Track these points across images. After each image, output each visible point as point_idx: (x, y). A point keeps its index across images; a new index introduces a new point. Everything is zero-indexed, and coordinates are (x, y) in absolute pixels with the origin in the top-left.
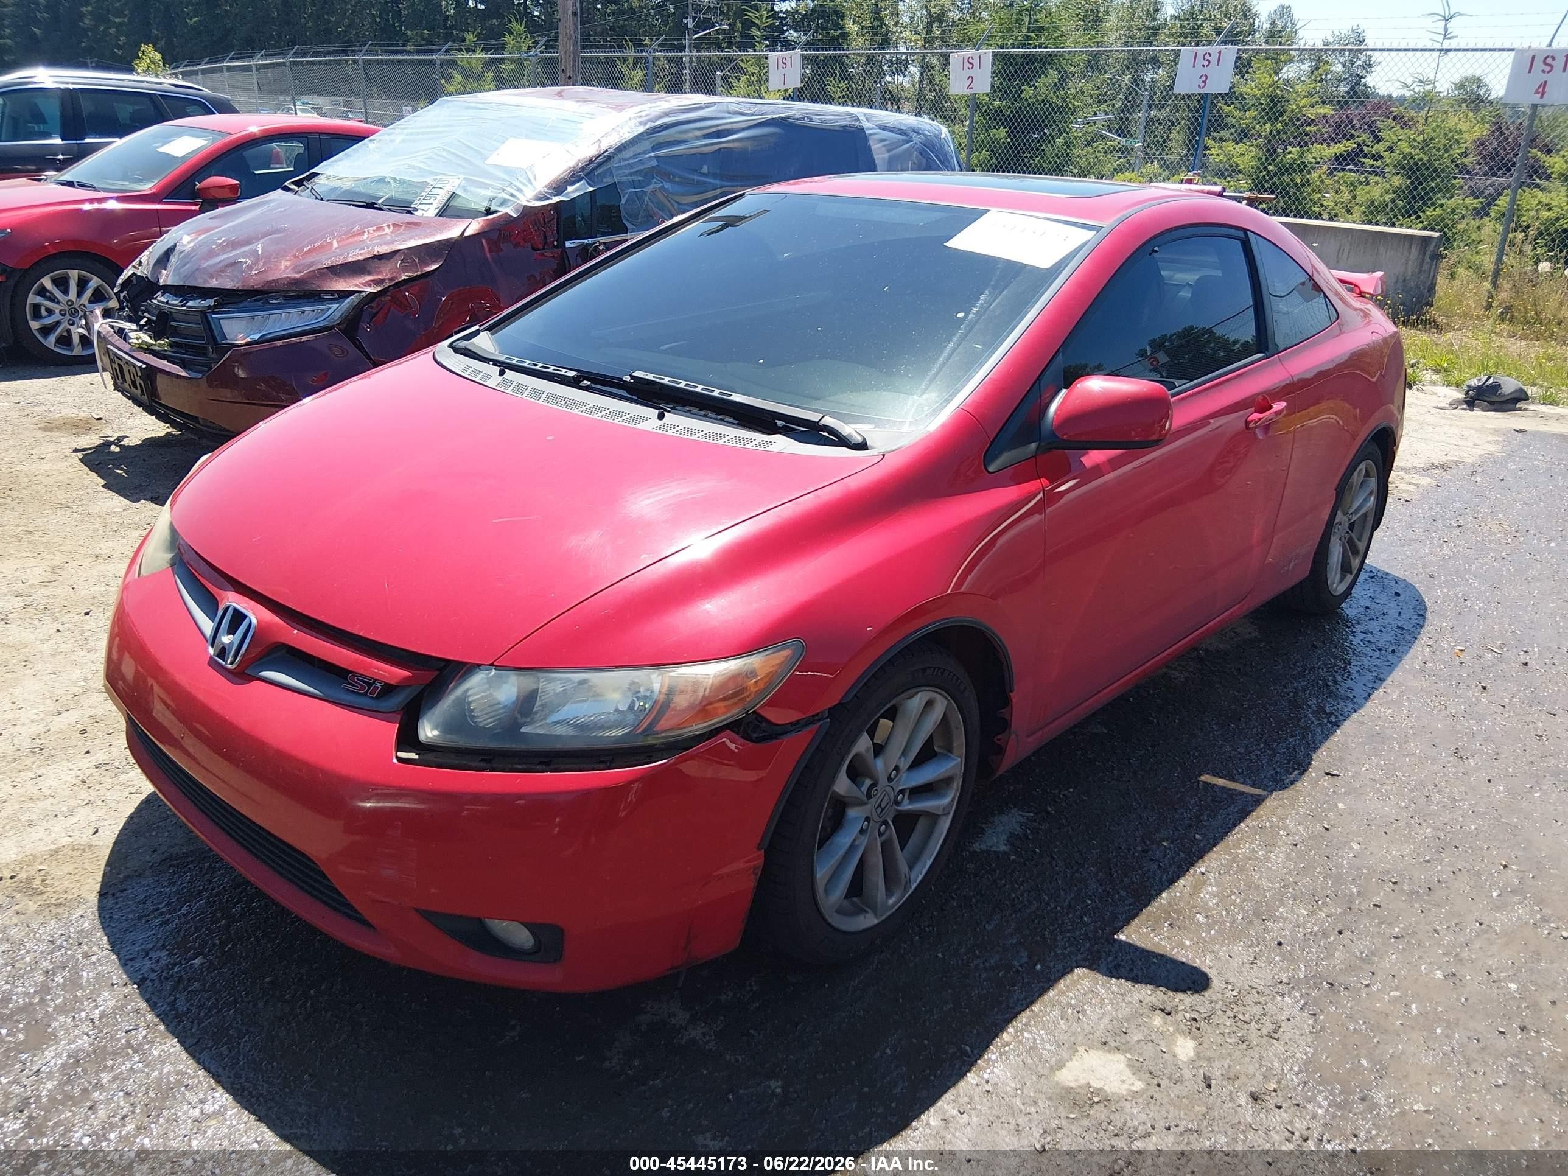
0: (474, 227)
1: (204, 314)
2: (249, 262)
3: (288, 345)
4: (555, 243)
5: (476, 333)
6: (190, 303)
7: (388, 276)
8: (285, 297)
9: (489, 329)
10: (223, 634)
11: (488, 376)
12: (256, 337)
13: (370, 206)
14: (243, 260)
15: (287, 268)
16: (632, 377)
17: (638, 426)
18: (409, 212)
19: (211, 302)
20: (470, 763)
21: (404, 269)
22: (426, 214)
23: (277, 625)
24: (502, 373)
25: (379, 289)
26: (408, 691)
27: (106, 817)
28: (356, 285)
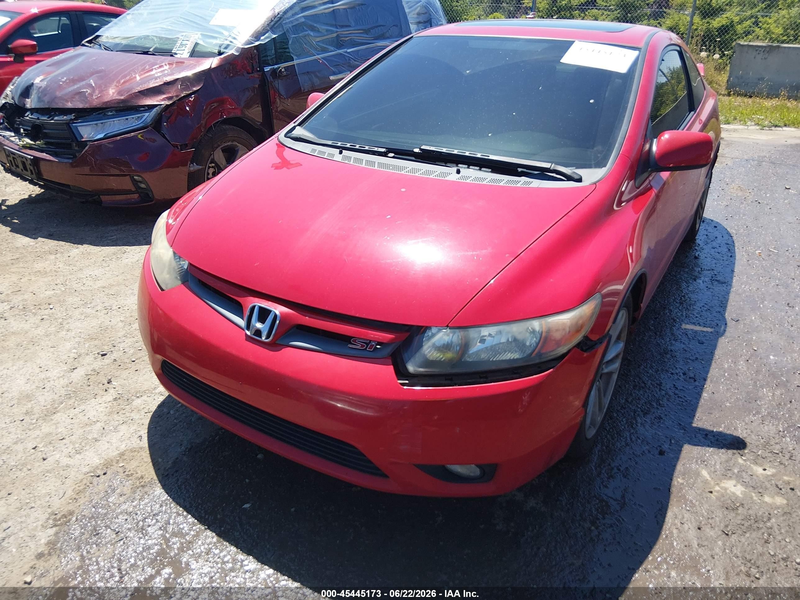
0: (214, 62)
1: (68, 124)
2: (89, 91)
3: (123, 139)
4: (258, 69)
5: (294, 128)
6: (56, 118)
7: (175, 95)
8: (116, 111)
9: (299, 125)
10: (256, 323)
11: (333, 155)
12: (101, 136)
13: (146, 53)
14: (85, 90)
15: (113, 93)
16: (421, 149)
17: (446, 179)
18: (172, 56)
19: (72, 116)
20: (441, 382)
21: (182, 90)
22: (183, 56)
23: (293, 314)
24: (341, 153)
25: (171, 102)
26: (393, 345)
27: (139, 429)
28: (158, 101)
